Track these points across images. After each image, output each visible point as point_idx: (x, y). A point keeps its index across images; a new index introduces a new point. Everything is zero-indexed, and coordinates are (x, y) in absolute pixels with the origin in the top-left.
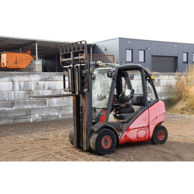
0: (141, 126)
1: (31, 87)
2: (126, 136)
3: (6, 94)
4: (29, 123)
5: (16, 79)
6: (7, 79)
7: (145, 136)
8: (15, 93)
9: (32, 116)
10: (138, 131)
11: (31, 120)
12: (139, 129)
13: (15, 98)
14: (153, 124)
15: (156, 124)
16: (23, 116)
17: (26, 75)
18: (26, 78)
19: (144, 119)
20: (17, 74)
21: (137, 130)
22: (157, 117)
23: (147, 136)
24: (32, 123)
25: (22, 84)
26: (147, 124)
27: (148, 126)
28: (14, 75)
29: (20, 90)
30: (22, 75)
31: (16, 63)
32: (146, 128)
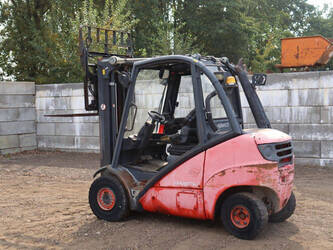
0: (186, 184)
1: (323, 100)
2: (153, 198)
3: (276, 111)
4: (317, 167)
5: (294, 85)
6: (278, 86)
7: (196, 208)
8: (291, 110)
9: (322, 156)
10: (178, 195)
11: (322, 162)
12: (179, 190)
13: (291, 119)
14: (213, 186)
15: (222, 188)
16: (305, 152)
17: (313, 77)
18: (312, 83)
19: (193, 173)
20: (296, 77)
21: (176, 191)
22: (223, 172)
23: (200, 209)
24: (324, 168)
25: (305, 94)
26: (199, 183)
27: (201, 189)
28: (291, 79)
29: (301, 104)
30: (305, 78)
31: (297, 57)
32: (195, 191)
